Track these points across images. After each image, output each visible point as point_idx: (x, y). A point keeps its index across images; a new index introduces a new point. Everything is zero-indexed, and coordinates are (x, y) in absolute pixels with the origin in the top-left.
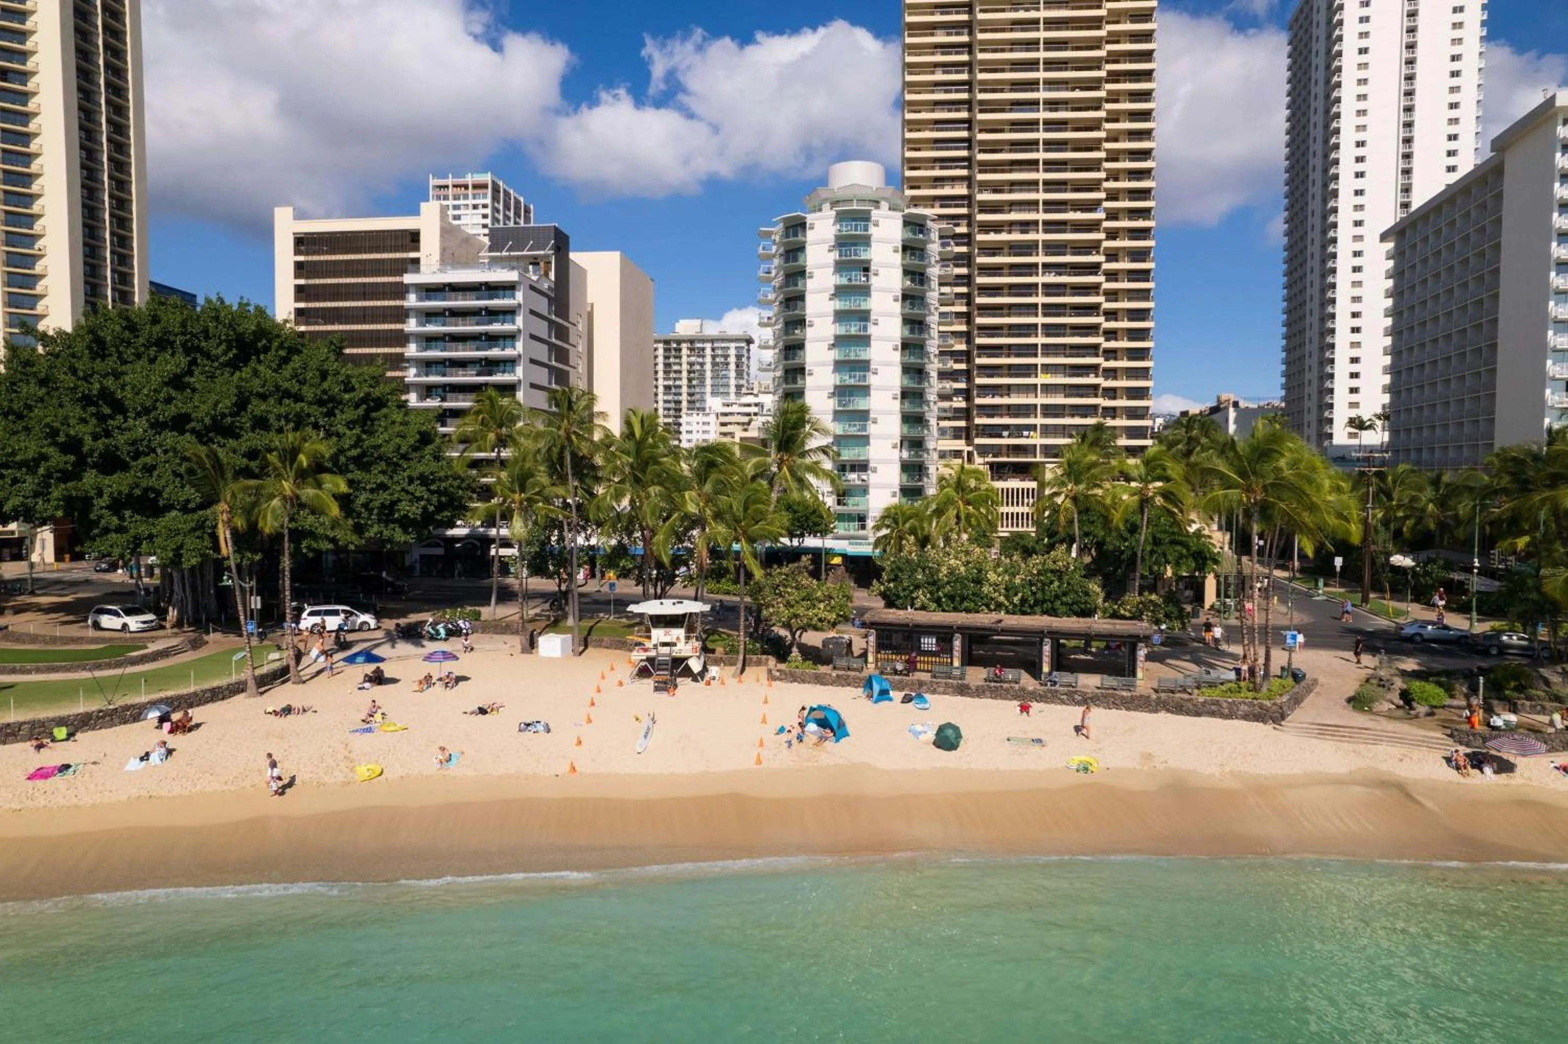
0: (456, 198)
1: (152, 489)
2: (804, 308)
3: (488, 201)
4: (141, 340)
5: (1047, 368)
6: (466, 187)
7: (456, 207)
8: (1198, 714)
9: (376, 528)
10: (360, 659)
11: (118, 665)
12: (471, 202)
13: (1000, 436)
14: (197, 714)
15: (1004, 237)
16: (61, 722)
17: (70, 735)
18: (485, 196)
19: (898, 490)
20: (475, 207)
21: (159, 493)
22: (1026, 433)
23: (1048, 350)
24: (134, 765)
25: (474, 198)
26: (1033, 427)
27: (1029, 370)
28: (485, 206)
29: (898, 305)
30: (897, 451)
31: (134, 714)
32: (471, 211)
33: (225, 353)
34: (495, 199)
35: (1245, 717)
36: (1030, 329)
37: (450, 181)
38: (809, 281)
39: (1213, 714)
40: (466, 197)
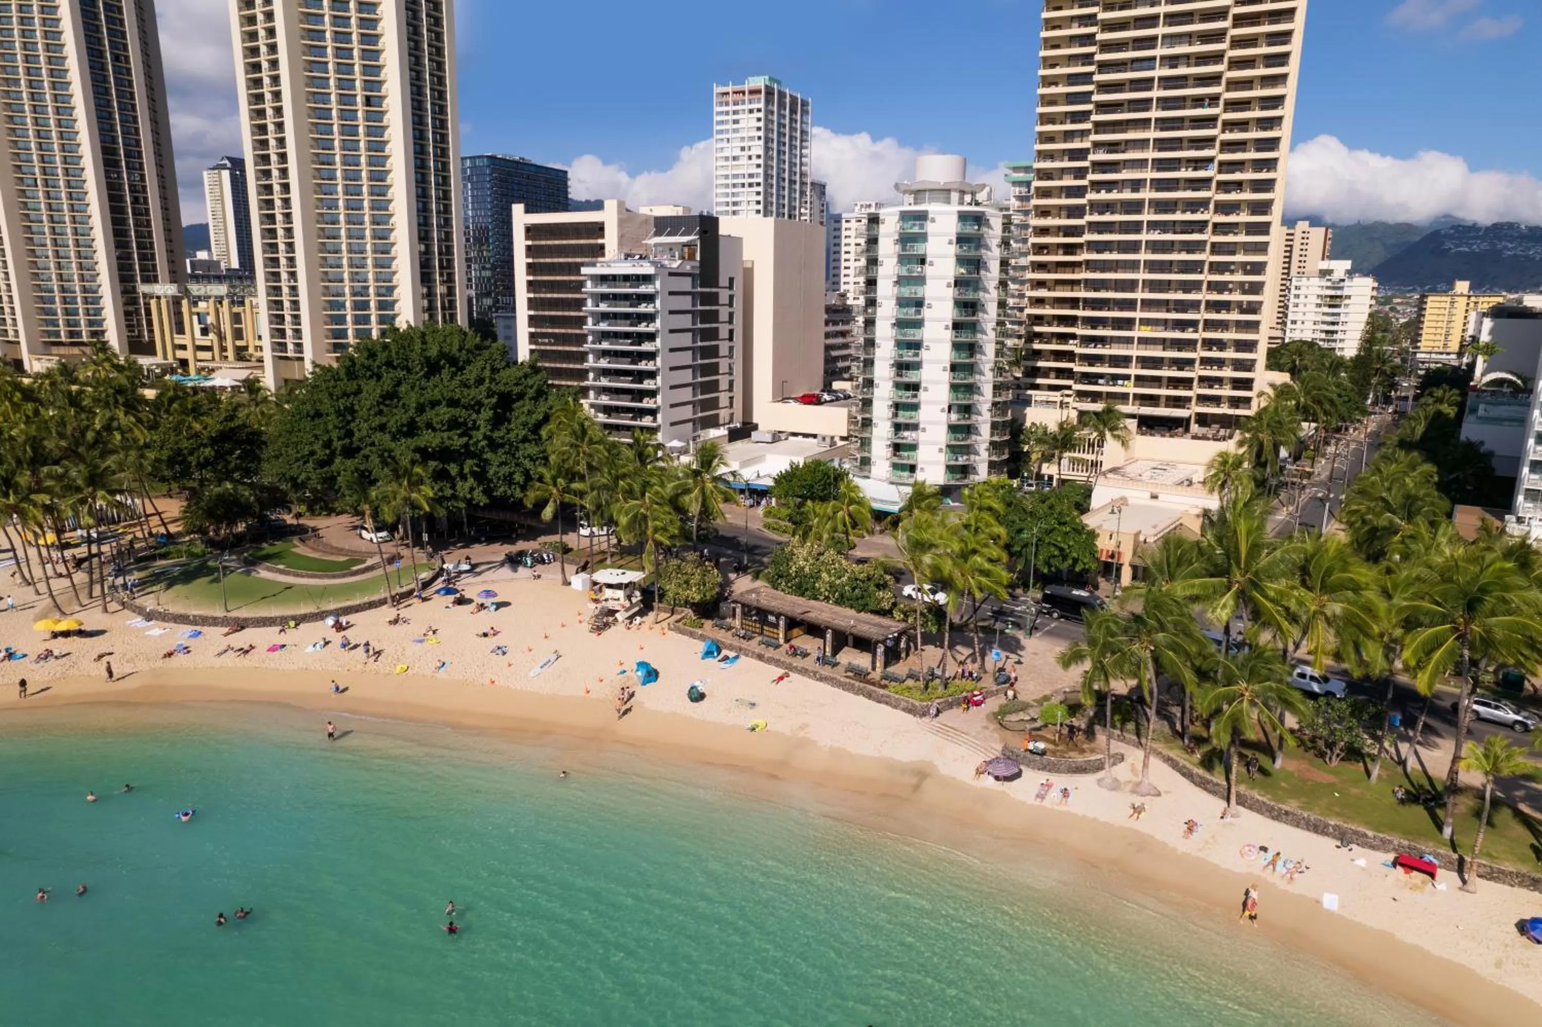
0: (736, 103)
1: (367, 470)
2: (875, 293)
3: (761, 105)
4: (377, 363)
5: (1145, 322)
6: (744, 93)
7: (735, 113)
8: (879, 702)
9: (502, 489)
10: (443, 592)
11: (344, 576)
12: (747, 107)
13: (1096, 383)
14: (352, 618)
15: (1114, 195)
16: (294, 618)
17: (297, 625)
18: (759, 101)
19: (944, 447)
20: (751, 111)
21: (370, 472)
22: (1120, 382)
23: (1148, 304)
24: (310, 649)
25: (750, 103)
26: (1127, 377)
27: (1128, 324)
28: (759, 110)
29: (951, 290)
30: (945, 415)
31: (320, 616)
32: (746, 115)
33: (421, 370)
34: (769, 101)
35: (904, 710)
36: (1131, 285)
37: (730, 89)
38: (880, 268)
39: (887, 703)
40: (743, 103)
